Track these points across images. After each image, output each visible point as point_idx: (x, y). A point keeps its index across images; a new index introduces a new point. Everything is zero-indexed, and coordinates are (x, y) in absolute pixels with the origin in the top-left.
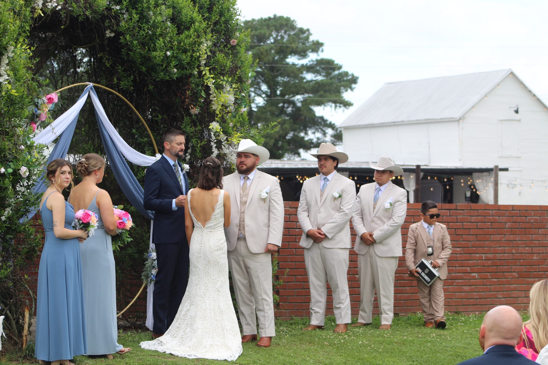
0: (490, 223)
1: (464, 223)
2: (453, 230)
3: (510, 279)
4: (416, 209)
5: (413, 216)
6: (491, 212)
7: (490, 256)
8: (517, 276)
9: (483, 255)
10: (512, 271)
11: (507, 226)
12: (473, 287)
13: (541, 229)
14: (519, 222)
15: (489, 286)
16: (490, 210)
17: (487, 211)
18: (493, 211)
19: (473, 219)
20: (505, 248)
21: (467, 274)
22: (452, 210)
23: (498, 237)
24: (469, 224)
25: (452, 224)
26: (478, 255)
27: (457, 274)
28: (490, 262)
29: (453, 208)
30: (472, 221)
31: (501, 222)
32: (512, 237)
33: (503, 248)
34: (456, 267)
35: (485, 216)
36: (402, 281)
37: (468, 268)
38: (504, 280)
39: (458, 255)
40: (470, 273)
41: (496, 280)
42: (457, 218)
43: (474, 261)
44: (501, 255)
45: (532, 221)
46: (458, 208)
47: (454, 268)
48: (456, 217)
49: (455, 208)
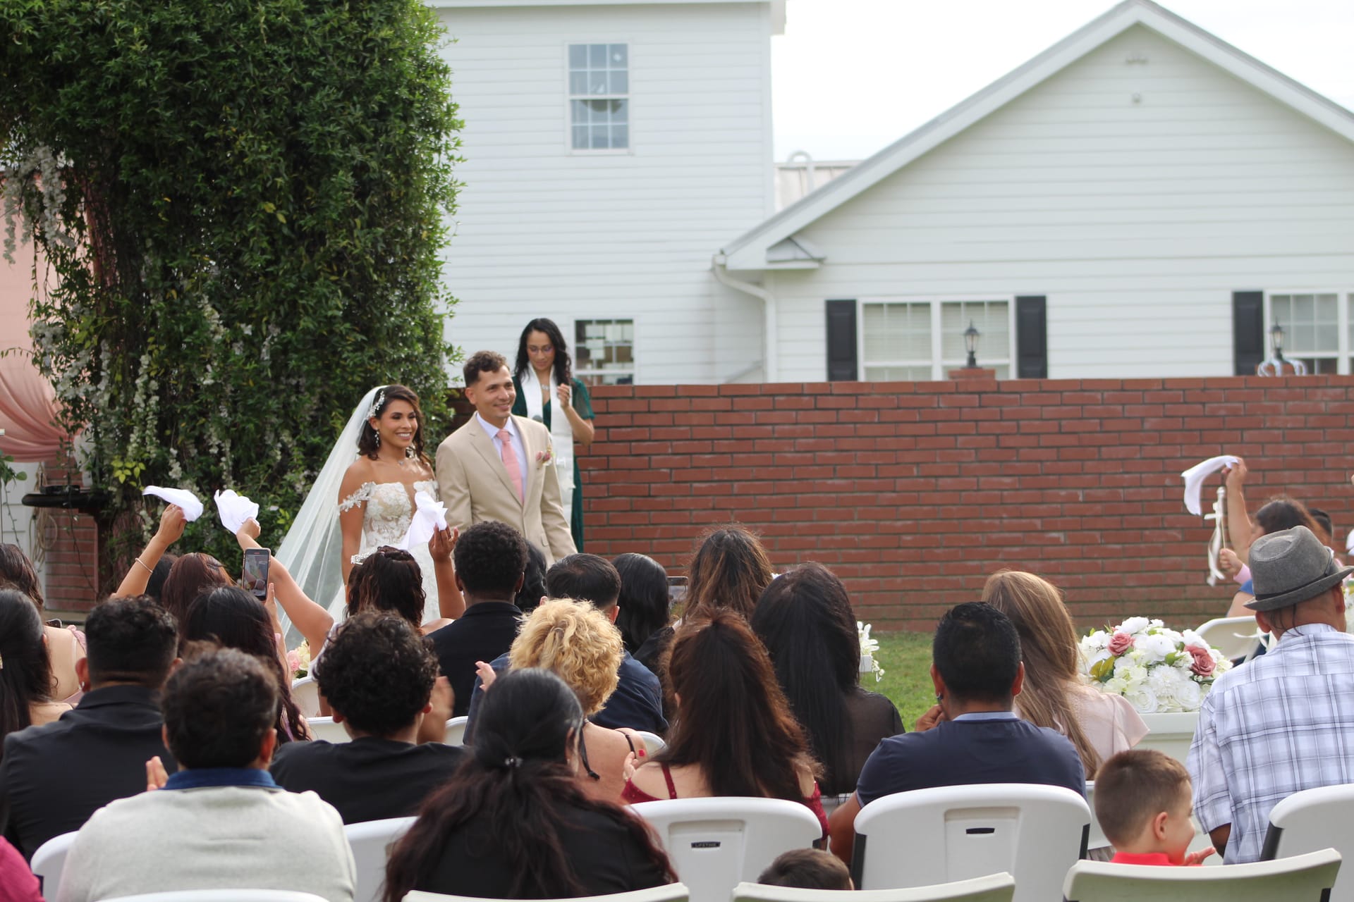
0: (1097, 421)
1: (1022, 423)
2: (991, 437)
3: (1160, 545)
4: (884, 394)
5: (878, 409)
6: (1099, 396)
7: (1100, 493)
8: (1180, 537)
9: (1080, 493)
10: (1166, 525)
11: (1147, 426)
12: (1053, 562)
13: (1251, 432)
14: (1183, 417)
15: (1100, 561)
16: (1098, 391)
17: (1086, 394)
18: (1106, 394)
19: (1048, 411)
20: (1143, 476)
21: (1033, 534)
22: (985, 393)
23: (1122, 452)
24: (1037, 423)
25: (987, 424)
26: (1063, 493)
27: (1007, 535)
28: (1098, 508)
30: (1044, 417)
31: (1129, 418)
32: (1162, 451)
33: (1138, 475)
34: (1002, 518)
36: (853, 551)
37: (1038, 523)
38: (1143, 546)
39: (1005, 493)
40: (1042, 531)
41: (1118, 547)
42: (1001, 411)
43: (1054, 506)
44: (1131, 490)
45: (1222, 412)
46: (1003, 389)
47: (997, 522)
48: (998, 409)
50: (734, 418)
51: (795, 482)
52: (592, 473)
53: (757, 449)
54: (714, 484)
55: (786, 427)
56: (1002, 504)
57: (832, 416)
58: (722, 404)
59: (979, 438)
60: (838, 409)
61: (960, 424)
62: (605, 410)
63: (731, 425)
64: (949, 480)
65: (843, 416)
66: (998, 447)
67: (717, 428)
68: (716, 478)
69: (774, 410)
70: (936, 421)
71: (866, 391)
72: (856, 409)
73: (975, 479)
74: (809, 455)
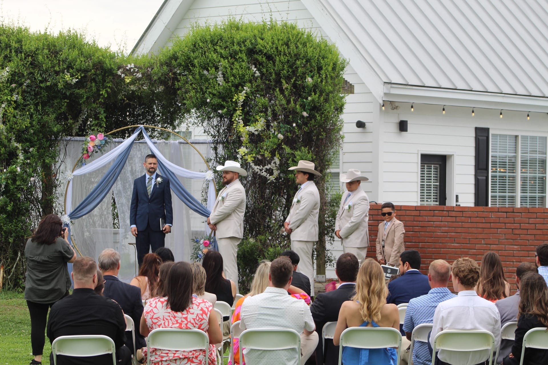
1: (521, 224)
2: (510, 230)
4: (473, 211)
5: (470, 217)
17: (546, 214)
19: (531, 221)
22: (509, 212)
24: (527, 225)
25: (509, 224)
29: (509, 211)
34: (513, 262)
35: (544, 218)
39: (515, 252)
42: (514, 220)
46: (515, 211)
47: (512, 263)
49: (512, 211)
50: (420, 219)
51: (441, 244)
52: (373, 237)
53: (428, 231)
54: (413, 243)
55: (438, 223)
56: (514, 256)
57: (454, 219)
58: (417, 213)
59: (506, 230)
60: (456, 217)
61: (499, 224)
62: (377, 214)
63: (420, 221)
64: (495, 246)
65: (458, 219)
66: (513, 234)
67: (415, 222)
68: (414, 241)
69: (434, 216)
70: (491, 223)
71: (466, 210)
72: (462, 217)
73: (504, 246)
74: (446, 234)
